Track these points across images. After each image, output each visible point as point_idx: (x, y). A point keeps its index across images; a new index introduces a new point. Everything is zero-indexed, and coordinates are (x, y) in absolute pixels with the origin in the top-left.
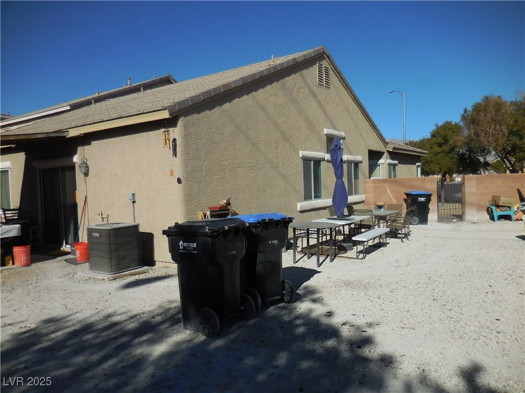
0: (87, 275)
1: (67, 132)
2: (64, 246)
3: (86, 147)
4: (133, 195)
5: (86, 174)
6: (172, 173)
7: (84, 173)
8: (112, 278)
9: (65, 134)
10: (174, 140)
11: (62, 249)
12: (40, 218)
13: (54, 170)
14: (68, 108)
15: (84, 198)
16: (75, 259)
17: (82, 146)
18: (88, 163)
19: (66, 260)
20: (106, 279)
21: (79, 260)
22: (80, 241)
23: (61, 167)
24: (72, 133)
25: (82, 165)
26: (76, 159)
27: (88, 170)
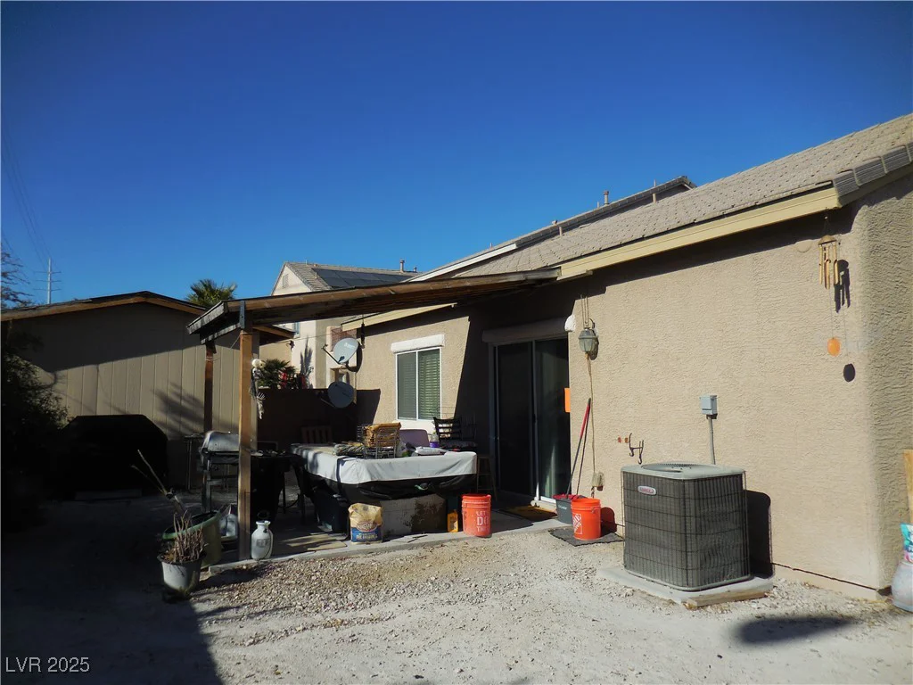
0: (623, 583)
1: (558, 271)
2: (536, 498)
3: (593, 299)
4: (713, 399)
5: (592, 355)
6: (835, 347)
7: (587, 352)
8: (695, 604)
9: (555, 274)
10: (843, 265)
11: (533, 503)
12: (492, 438)
13: (522, 348)
14: (514, 247)
15: (586, 405)
16: (570, 531)
17: (584, 297)
18: (596, 329)
19: (552, 532)
20: (679, 602)
21: (579, 536)
22: (574, 492)
23: (536, 342)
24: (568, 272)
25: (586, 336)
26: (570, 324)
27: (597, 346)
